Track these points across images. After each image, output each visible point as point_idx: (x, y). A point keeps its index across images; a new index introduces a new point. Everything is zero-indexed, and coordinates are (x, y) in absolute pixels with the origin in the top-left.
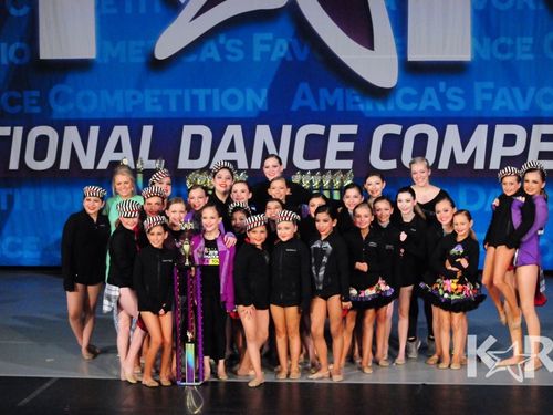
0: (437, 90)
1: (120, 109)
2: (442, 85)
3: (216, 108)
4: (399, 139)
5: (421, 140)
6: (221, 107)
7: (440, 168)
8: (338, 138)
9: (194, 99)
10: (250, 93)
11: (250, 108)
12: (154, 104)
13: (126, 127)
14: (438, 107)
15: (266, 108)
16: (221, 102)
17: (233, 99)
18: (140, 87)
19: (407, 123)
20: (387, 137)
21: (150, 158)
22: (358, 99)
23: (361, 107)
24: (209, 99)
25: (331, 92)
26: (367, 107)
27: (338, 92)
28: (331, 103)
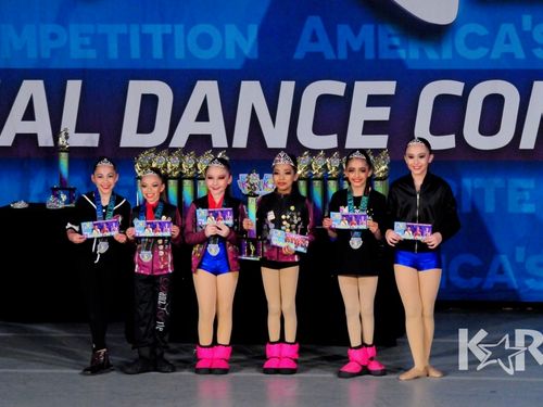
0: (519, 27)
1: (32, 54)
2: (527, 20)
3: (179, 54)
4: (460, 103)
5: (494, 104)
6: (187, 52)
7: (521, 147)
8: (366, 101)
9: (146, 40)
10: (232, 31)
11: (231, 54)
12: (83, 47)
13: (41, 83)
14: (520, 54)
15: (255, 56)
16: (187, 45)
17: (205, 41)
18: (62, 20)
19: (471, 78)
20: (441, 101)
21: (78, 130)
22: (396, 41)
23: (402, 53)
24: (168, 41)
25: (356, 31)
26: (411, 53)
27: (367, 31)
28: (356, 47)
